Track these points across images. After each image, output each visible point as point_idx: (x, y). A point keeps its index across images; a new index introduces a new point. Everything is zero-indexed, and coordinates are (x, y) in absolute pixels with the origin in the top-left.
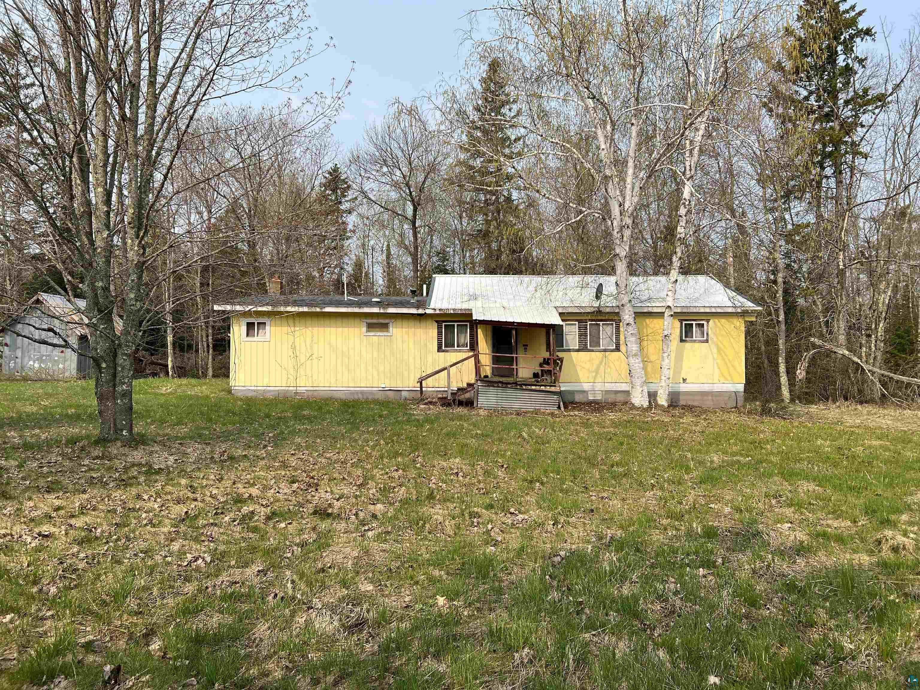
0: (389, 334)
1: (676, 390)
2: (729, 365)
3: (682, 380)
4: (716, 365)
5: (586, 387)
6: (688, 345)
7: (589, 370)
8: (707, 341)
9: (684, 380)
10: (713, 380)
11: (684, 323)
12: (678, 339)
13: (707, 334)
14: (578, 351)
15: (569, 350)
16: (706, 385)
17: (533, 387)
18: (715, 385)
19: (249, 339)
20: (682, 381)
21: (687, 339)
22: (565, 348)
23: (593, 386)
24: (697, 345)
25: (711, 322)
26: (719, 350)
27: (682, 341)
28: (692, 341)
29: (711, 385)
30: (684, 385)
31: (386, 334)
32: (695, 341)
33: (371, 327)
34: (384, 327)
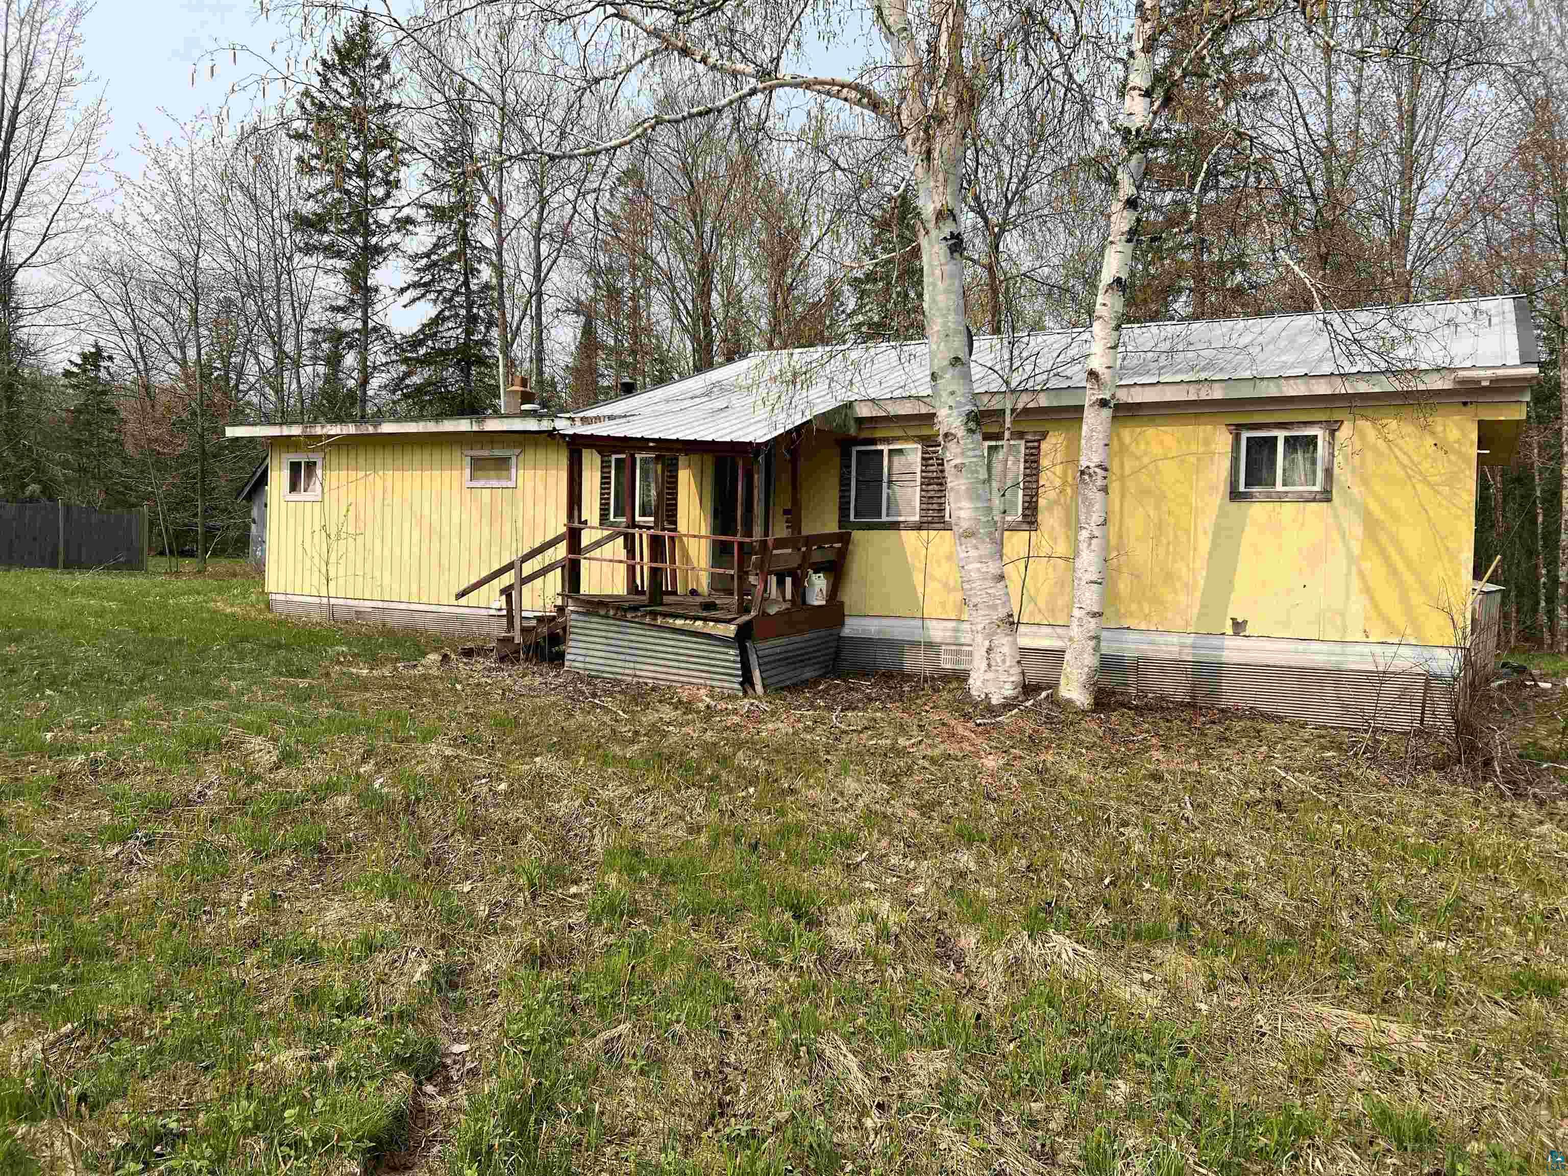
0: (511, 484)
1: (1206, 655)
2: (1409, 578)
3: (1229, 623)
4: (1356, 584)
5: (937, 632)
6: (1257, 511)
7: (946, 585)
8: (1326, 496)
9: (1238, 626)
10: (1345, 628)
11: (1245, 435)
12: (1223, 488)
13: (1329, 472)
14: (919, 527)
15: (895, 526)
16: (1315, 646)
17: (679, 622)
18: (1350, 649)
19: (294, 496)
20: (1229, 631)
21: (1255, 489)
22: (884, 518)
23: (956, 630)
24: (1288, 509)
25: (1344, 433)
26: (1371, 525)
27: (1235, 495)
28: (1269, 495)
29: (1338, 648)
30: (1239, 642)
31: (504, 484)
32: (1280, 498)
33: (479, 466)
34: (502, 464)
